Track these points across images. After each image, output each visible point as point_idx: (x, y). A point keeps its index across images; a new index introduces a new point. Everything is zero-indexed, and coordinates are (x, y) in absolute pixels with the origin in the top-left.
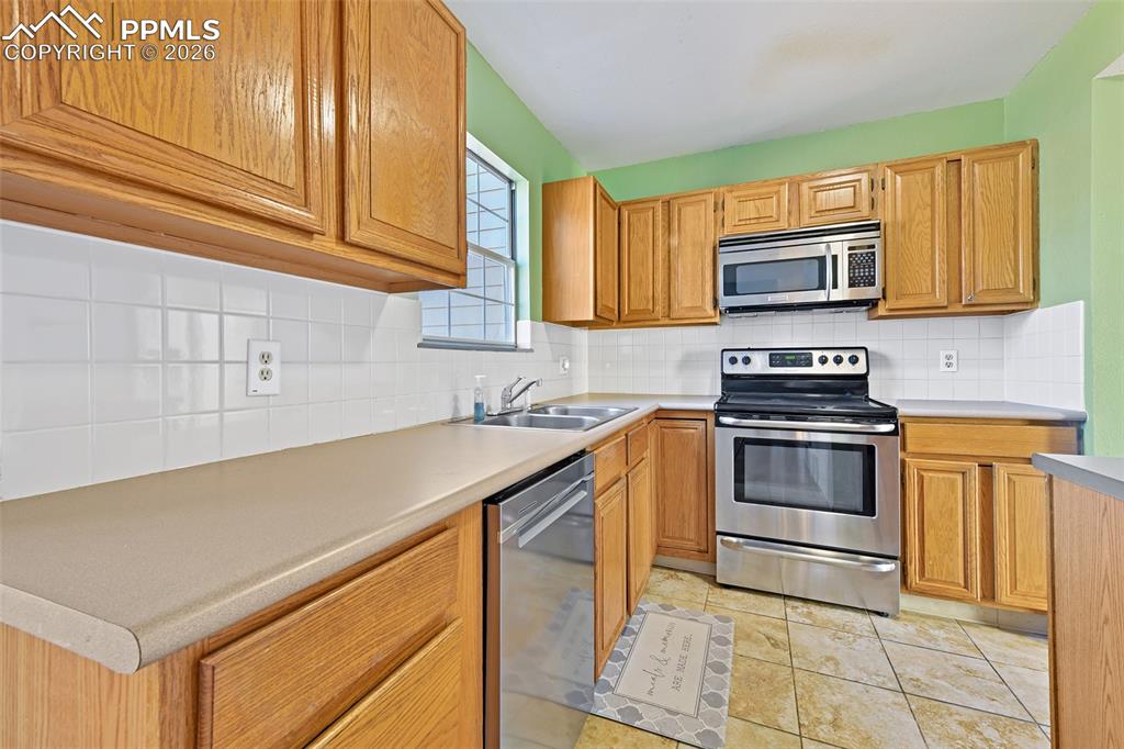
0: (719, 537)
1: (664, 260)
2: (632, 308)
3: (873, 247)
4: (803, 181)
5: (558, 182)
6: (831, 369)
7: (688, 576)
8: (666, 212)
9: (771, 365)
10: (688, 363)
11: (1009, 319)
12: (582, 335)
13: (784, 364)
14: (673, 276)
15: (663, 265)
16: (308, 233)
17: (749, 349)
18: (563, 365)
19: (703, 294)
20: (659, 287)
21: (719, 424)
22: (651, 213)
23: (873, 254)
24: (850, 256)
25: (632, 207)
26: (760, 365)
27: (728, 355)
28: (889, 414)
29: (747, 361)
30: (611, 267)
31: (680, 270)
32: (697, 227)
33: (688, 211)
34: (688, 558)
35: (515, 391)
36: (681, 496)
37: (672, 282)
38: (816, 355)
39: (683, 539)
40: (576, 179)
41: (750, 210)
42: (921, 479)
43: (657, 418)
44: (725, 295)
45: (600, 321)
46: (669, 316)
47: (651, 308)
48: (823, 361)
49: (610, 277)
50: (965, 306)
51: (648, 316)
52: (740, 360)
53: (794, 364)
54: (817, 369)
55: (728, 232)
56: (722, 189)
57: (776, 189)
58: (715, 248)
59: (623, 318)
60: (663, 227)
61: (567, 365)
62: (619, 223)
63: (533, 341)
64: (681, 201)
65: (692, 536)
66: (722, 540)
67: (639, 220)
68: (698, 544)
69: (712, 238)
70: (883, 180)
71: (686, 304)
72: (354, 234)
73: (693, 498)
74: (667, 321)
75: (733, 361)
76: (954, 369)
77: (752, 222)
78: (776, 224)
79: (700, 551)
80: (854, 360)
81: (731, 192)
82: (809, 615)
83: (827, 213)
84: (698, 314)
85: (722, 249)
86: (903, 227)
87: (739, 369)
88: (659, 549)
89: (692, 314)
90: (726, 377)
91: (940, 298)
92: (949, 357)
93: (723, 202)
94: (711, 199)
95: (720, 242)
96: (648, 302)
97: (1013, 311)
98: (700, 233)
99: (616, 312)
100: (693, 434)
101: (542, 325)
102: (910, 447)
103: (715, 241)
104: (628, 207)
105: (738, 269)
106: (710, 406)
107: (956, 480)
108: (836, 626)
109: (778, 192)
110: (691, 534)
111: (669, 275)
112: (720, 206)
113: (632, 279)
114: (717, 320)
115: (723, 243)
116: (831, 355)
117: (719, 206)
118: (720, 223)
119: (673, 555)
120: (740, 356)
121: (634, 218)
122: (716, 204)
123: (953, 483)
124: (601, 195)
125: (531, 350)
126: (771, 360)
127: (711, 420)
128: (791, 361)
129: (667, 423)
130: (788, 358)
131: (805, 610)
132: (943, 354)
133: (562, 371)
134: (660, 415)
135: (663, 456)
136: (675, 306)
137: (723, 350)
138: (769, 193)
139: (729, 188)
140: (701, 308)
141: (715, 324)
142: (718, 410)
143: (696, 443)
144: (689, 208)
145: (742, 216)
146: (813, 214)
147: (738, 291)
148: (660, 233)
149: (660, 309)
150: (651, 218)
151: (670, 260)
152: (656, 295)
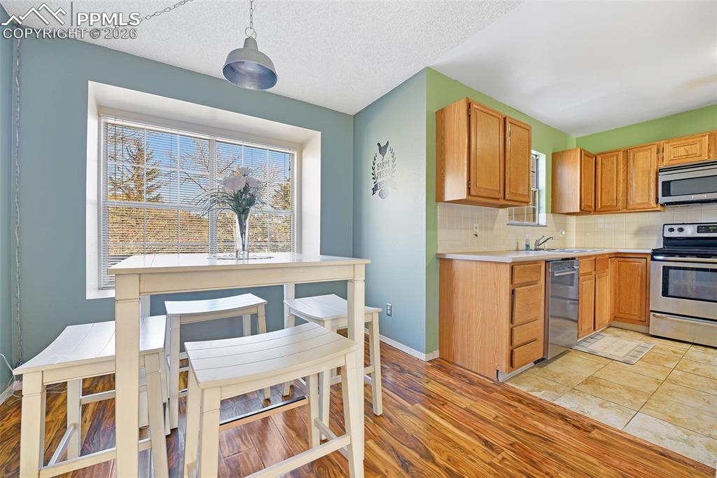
0: (652, 313)
1: (623, 180)
2: (603, 204)
5: (560, 152)
8: (625, 156)
9: (698, 232)
10: (641, 232)
12: (573, 219)
13: (707, 231)
16: (498, 199)
17: (683, 224)
19: (649, 196)
20: (620, 194)
21: (653, 259)
22: (615, 158)
25: (603, 155)
26: (690, 232)
27: (667, 228)
29: (681, 230)
30: (590, 186)
32: (645, 164)
33: (639, 155)
35: (541, 242)
36: (631, 293)
37: (629, 191)
39: (630, 314)
40: (570, 150)
41: (682, 151)
43: (615, 257)
44: (663, 196)
45: (584, 211)
46: (626, 208)
47: (615, 204)
51: (613, 209)
52: (676, 230)
53: (715, 231)
55: (666, 164)
56: (662, 142)
57: (699, 139)
58: (656, 173)
59: (597, 209)
60: (623, 164)
61: (563, 233)
62: (596, 164)
63: (547, 222)
64: (635, 150)
65: (637, 313)
66: (653, 315)
67: (608, 161)
68: (640, 317)
69: (655, 168)
71: (638, 201)
72: (507, 197)
73: (638, 295)
74: (625, 211)
75: (671, 230)
77: (683, 157)
78: (699, 157)
79: (641, 321)
81: (669, 143)
84: (646, 206)
85: (660, 173)
87: (675, 234)
88: (614, 318)
89: (641, 207)
90: (666, 238)
93: (663, 148)
94: (654, 149)
96: (613, 202)
98: (647, 165)
99: (593, 207)
101: (551, 215)
103: (657, 170)
104: (601, 156)
105: (671, 183)
106: (649, 251)
109: (701, 141)
111: (627, 187)
112: (661, 151)
114: (658, 209)
115: (661, 170)
118: (660, 159)
119: (624, 322)
120: (676, 227)
121: (605, 161)
122: (658, 150)
124: (585, 154)
125: (546, 226)
126: (698, 229)
127: (649, 258)
128: (713, 229)
129: (622, 259)
133: (561, 235)
134: (618, 256)
135: (619, 275)
136: (631, 202)
137: (665, 225)
138: (694, 142)
139: (667, 141)
140: (648, 203)
141: (657, 211)
142: (654, 253)
143: (640, 269)
144: (641, 153)
145: (676, 155)
147: (672, 194)
148: (621, 167)
149: (620, 205)
150: (615, 160)
151: (627, 180)
152: (618, 198)
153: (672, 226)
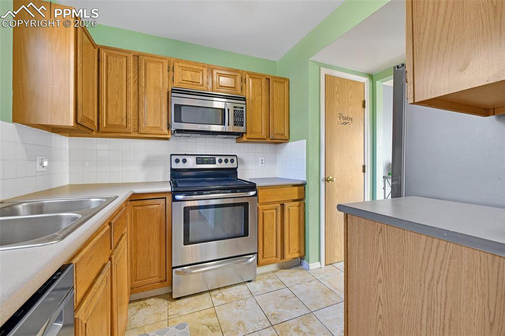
0: (174, 270)
1: (134, 94)
2: (110, 123)
3: (243, 108)
4: (214, 69)
6: (223, 165)
7: (153, 300)
8: (136, 62)
9: (197, 163)
10: (149, 162)
11: (279, 146)
13: (203, 163)
14: (141, 105)
15: (134, 96)
17: (185, 155)
18: (41, 164)
19: (161, 120)
20: (131, 112)
21: (174, 200)
22: (124, 60)
23: (243, 111)
24: (234, 110)
25: (109, 51)
26: (191, 163)
27: (174, 158)
28: (252, 186)
29: (185, 161)
31: (146, 103)
32: (157, 78)
33: (151, 66)
34: (154, 289)
36: (149, 249)
37: (141, 109)
38: (217, 159)
39: (150, 278)
41: (188, 75)
42: (263, 214)
43: (130, 200)
44: (175, 122)
45: (81, 126)
46: (138, 132)
47: (124, 124)
48: (220, 161)
49: (91, 97)
50: (271, 139)
51: (123, 130)
52: (181, 161)
53: (208, 163)
54: (217, 165)
55: (176, 85)
56: (172, 59)
57: (201, 68)
58: (168, 93)
59: (101, 130)
60: (134, 72)
61: (46, 164)
62: (99, 59)
64: (146, 58)
65: (156, 274)
66: (176, 271)
67: (116, 61)
68: (160, 277)
69: (168, 86)
70: (245, 79)
71: (150, 124)
74: (137, 135)
75: (177, 161)
76: (263, 165)
77: (189, 83)
78: (201, 87)
79: (161, 282)
80: (232, 161)
81: (178, 62)
82: (223, 297)
83: (224, 88)
84: (158, 132)
85: (173, 94)
86: (252, 102)
87: (181, 166)
88: (133, 290)
89: (154, 131)
90: (173, 171)
91: (264, 135)
92: (262, 160)
93: (173, 67)
94: (166, 63)
95: (172, 90)
96: (122, 120)
97: (281, 143)
98: (159, 82)
99: (96, 124)
100: (157, 208)
101: (12, 125)
102: (260, 201)
103: (168, 89)
104: (107, 51)
105: (182, 107)
106: (168, 188)
107: (274, 212)
108: (236, 298)
109: (202, 70)
110: (155, 274)
111: (138, 104)
113: (110, 103)
114: (169, 136)
115: (173, 91)
116: (223, 159)
117: (171, 69)
118: (171, 79)
119: (143, 291)
120: (181, 158)
121: (111, 59)
122: (169, 67)
123: (273, 213)
126: (197, 161)
127: (169, 198)
128: (206, 161)
129: (139, 203)
130: (204, 160)
131: (220, 294)
132: (260, 159)
135: (136, 226)
136: (142, 125)
137: (171, 155)
138: (198, 70)
139: (177, 59)
140: (160, 128)
141: (167, 139)
142: (174, 192)
143: (158, 214)
144: (152, 64)
145: (184, 78)
146: (218, 87)
147: (183, 120)
148: (131, 75)
149: (131, 125)
150: (125, 63)
151: (138, 95)
152: (129, 116)
153: (178, 157)
